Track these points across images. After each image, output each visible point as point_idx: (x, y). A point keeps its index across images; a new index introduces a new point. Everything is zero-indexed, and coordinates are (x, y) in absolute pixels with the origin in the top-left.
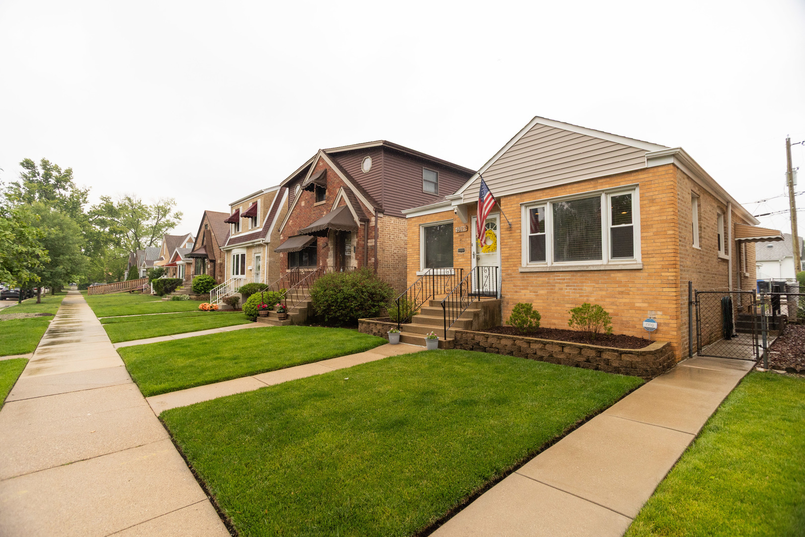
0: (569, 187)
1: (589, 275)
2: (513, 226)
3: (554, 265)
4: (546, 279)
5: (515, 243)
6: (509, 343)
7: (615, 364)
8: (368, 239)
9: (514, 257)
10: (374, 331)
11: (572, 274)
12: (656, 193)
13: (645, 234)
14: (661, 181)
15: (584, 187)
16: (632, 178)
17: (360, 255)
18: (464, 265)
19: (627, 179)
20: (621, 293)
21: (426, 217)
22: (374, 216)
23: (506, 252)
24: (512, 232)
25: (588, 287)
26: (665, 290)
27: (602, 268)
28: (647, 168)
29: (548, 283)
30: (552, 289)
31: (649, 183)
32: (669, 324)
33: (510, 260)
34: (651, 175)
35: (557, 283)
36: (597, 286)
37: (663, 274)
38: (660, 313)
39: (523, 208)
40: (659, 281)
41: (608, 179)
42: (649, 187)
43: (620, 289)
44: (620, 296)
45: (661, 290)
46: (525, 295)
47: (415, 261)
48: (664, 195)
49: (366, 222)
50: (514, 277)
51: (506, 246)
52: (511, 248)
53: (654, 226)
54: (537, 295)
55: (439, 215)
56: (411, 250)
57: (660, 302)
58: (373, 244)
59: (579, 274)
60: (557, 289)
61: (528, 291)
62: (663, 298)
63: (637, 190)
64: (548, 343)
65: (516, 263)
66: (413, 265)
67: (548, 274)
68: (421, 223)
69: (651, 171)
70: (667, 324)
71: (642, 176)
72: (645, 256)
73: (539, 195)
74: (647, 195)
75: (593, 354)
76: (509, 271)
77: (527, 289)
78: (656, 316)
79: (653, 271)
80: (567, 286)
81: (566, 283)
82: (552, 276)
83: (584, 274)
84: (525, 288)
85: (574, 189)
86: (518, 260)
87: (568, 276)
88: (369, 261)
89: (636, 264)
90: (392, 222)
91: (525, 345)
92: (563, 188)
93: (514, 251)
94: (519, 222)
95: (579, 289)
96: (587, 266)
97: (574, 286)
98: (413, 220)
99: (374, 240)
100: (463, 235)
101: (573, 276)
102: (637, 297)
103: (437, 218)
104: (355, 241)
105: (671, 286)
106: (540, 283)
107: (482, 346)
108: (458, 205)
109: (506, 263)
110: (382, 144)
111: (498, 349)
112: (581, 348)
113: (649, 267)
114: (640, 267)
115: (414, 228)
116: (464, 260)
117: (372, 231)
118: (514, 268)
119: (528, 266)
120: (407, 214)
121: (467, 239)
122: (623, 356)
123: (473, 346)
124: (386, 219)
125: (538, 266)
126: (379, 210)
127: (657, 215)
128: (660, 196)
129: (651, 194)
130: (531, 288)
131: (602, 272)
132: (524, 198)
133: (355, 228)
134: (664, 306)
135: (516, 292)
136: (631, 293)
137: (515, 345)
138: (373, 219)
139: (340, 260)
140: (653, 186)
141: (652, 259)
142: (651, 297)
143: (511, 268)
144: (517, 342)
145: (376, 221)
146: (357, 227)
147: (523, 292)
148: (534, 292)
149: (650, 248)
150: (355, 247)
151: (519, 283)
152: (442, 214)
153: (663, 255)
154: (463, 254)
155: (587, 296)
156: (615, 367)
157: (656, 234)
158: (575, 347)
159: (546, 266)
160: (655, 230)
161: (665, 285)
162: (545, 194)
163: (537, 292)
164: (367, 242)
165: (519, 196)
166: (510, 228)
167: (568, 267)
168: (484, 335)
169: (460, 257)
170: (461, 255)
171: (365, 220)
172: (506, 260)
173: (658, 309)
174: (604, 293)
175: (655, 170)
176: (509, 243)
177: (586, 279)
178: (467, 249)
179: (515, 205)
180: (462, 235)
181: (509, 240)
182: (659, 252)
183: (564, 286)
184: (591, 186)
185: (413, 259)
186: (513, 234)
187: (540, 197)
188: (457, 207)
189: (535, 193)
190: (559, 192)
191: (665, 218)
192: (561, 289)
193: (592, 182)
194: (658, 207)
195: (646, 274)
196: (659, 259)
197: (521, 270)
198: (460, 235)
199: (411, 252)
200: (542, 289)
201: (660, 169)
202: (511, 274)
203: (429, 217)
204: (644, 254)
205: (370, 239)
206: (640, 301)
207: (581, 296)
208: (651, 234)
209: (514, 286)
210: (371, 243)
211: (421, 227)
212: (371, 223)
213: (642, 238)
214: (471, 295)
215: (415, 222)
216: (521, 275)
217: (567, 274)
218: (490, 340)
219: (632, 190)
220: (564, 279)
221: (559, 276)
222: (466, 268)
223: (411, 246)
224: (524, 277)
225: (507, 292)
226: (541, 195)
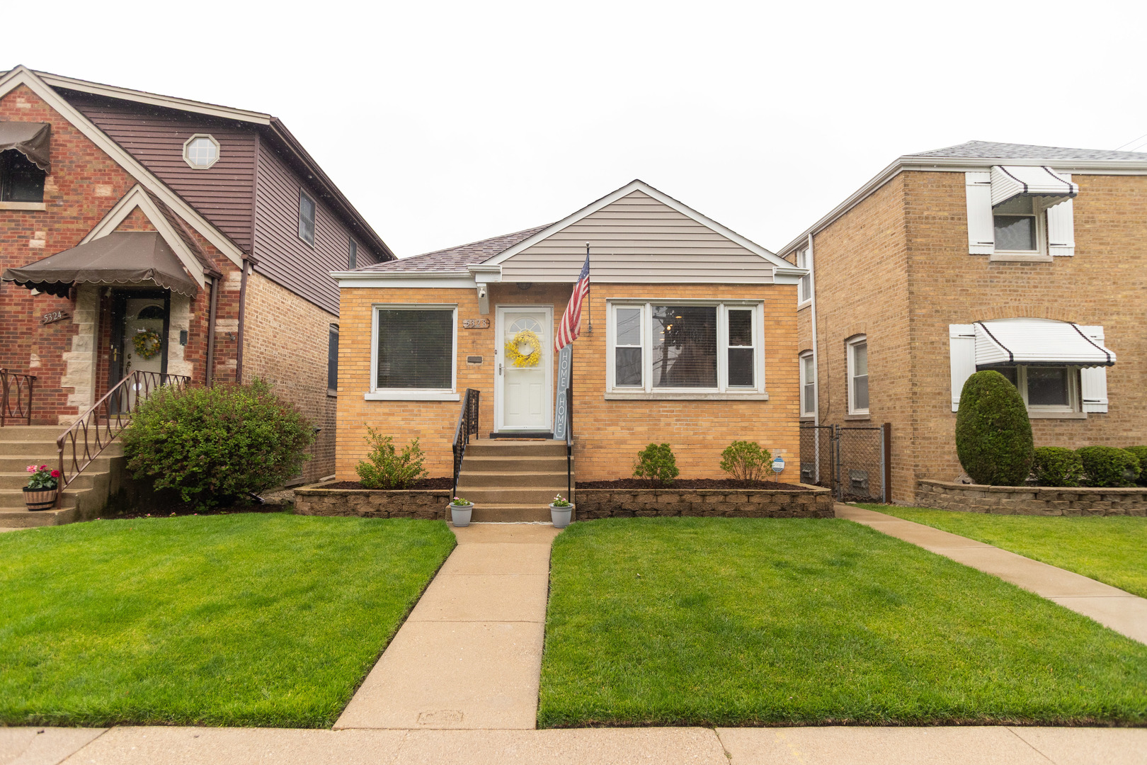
0: (681, 288)
1: (707, 406)
2: (594, 331)
3: (653, 391)
4: (647, 411)
5: (597, 356)
6: (674, 499)
7: (812, 509)
8: (217, 317)
9: (595, 377)
11: (684, 404)
12: (782, 314)
13: (771, 360)
14: (786, 302)
15: (700, 292)
16: (757, 292)
17: (201, 351)
18: (480, 385)
19: (752, 292)
20: (744, 429)
21: (390, 292)
22: (237, 269)
23: (581, 368)
24: (592, 339)
25: (704, 422)
26: (790, 424)
27: (724, 398)
28: (773, 284)
29: (650, 416)
30: (655, 425)
31: (775, 302)
32: (793, 462)
33: (588, 381)
34: (776, 293)
35: (662, 416)
36: (716, 420)
37: (788, 407)
38: (784, 451)
39: (609, 306)
40: (784, 415)
41: (731, 288)
42: (775, 306)
43: (744, 424)
44: (743, 433)
45: (785, 424)
46: (613, 434)
47: (358, 372)
48: (790, 318)
49: (216, 280)
50: (595, 407)
51: (581, 360)
52: (589, 363)
53: (780, 352)
54: (633, 434)
55: (423, 292)
56: (349, 350)
57: (785, 438)
58: (236, 329)
59: (694, 405)
60: (662, 424)
61: (619, 428)
62: (789, 433)
63: (761, 307)
65: (599, 386)
66: (354, 380)
67: (650, 404)
68: (378, 301)
69: (777, 288)
70: (790, 463)
71: (768, 292)
72: (771, 385)
73: (636, 292)
74: (773, 314)
75: (787, 500)
76: (587, 398)
77: (617, 425)
78: (781, 455)
79: (779, 402)
80: (677, 420)
81: (676, 416)
82: (655, 407)
83: (700, 404)
84: (614, 423)
85: (687, 292)
86: (602, 382)
87: (678, 407)
88: (219, 367)
89: (758, 394)
90: (261, 288)
91: (699, 500)
92: (672, 287)
93: (595, 368)
94: (603, 326)
95: (694, 425)
96: (706, 395)
97: (687, 420)
98: (355, 292)
99: (237, 322)
100: (480, 334)
101: (686, 407)
102: (762, 433)
103: (418, 297)
104: (183, 319)
105: (795, 420)
106: (638, 416)
107: (629, 510)
108: (487, 283)
109: (581, 385)
110: (267, 123)
111: (655, 510)
112: (772, 495)
113: (775, 398)
114: (766, 397)
115: (359, 309)
116: (479, 376)
117: (233, 301)
118: (595, 394)
119: (614, 391)
120: (340, 279)
121: (488, 342)
122: (818, 497)
123: (612, 512)
124: (254, 279)
125: (630, 391)
126: (250, 261)
127: (783, 339)
128: (786, 319)
129: (777, 314)
130: (624, 424)
131: (722, 403)
132: (614, 292)
133: (192, 288)
134: (788, 442)
135: (599, 429)
136: (755, 428)
137: (682, 501)
138: (236, 276)
140: (779, 306)
141: (777, 390)
142: (776, 433)
143: (590, 394)
144: (687, 497)
145: (243, 282)
146: (196, 287)
147: (611, 429)
148: (628, 429)
149: (776, 377)
150: (183, 333)
151: (603, 416)
152: (431, 292)
153: (789, 386)
154: (479, 367)
155: (704, 433)
156: (814, 512)
157: (781, 361)
158: (767, 494)
159: (643, 392)
160: (780, 356)
161: (790, 420)
162: (646, 291)
163: (633, 429)
164: (216, 325)
165: (605, 287)
166: (590, 333)
167: (680, 395)
168: (630, 492)
169: (472, 371)
170: (474, 368)
171: (215, 278)
172: (582, 381)
173: (783, 446)
174: (724, 429)
175: (781, 288)
176: (587, 356)
177: (702, 412)
178: (488, 359)
179: (598, 300)
180: (476, 334)
181: (588, 351)
182: (784, 381)
183: (673, 421)
184: (710, 292)
185: (354, 368)
186: (595, 343)
187: (639, 295)
188: (485, 285)
189: (631, 287)
190: (667, 292)
191: (790, 344)
192: (669, 425)
193: (711, 288)
194: (783, 331)
195: (771, 407)
196: (784, 390)
197: (608, 397)
198: (473, 334)
199: (349, 355)
200: (641, 425)
201: (786, 288)
202: (590, 403)
203: (398, 292)
204: (769, 383)
205: (223, 317)
206: (765, 437)
207: (695, 434)
208: (777, 360)
209: (595, 420)
210: (224, 327)
211: (374, 309)
212: (227, 284)
213: (767, 364)
214: (493, 436)
215: (362, 297)
216: (607, 404)
217: (677, 404)
218: (641, 499)
219: (753, 306)
220: (673, 411)
221: (666, 407)
222: (485, 390)
223: (350, 342)
224: (611, 407)
225: (582, 429)
226: (641, 292)
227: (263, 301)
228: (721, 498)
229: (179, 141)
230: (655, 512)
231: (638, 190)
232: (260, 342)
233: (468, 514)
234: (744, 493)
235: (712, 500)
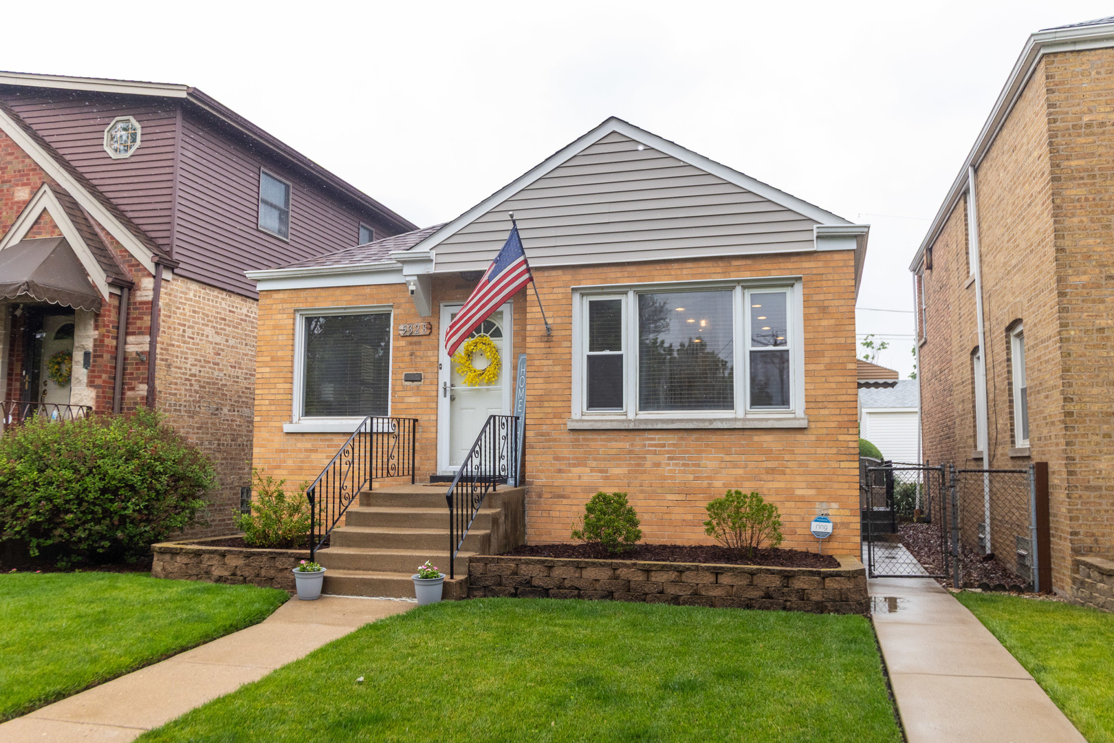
0: (675, 266)
1: (713, 437)
2: (554, 333)
3: (638, 417)
4: (627, 445)
5: (558, 368)
6: (603, 575)
7: (816, 597)
8: (127, 334)
9: (555, 398)
10: (217, 572)
11: (680, 434)
12: (830, 297)
13: (812, 367)
14: (836, 277)
15: (704, 270)
16: (790, 265)
17: (104, 376)
18: (420, 411)
19: (782, 265)
20: (771, 471)
21: (315, 293)
22: (150, 275)
23: (537, 386)
24: (552, 344)
25: (710, 462)
26: (843, 465)
27: (739, 425)
28: (815, 252)
29: (631, 452)
30: (639, 465)
31: (818, 278)
32: (849, 523)
33: (546, 404)
34: (820, 264)
35: (648, 452)
36: (727, 458)
37: (841, 438)
38: (835, 505)
39: (576, 298)
40: (834, 451)
41: (749, 262)
42: (818, 284)
43: (770, 465)
44: (769, 477)
45: (836, 465)
46: (580, 477)
47: (278, 397)
48: (842, 302)
49: (126, 290)
50: (555, 440)
51: (537, 375)
52: (548, 379)
53: (826, 354)
54: (607, 478)
55: (353, 291)
56: (268, 370)
57: (836, 485)
58: (146, 348)
59: (694, 436)
60: (648, 464)
61: (588, 470)
62: (841, 478)
63: (799, 288)
64: (688, 569)
65: (560, 410)
66: (273, 408)
67: (631, 435)
68: (301, 306)
69: (822, 257)
70: (845, 525)
71: (807, 264)
72: (812, 405)
73: (613, 275)
74: (816, 298)
75: (776, 582)
76: (544, 427)
77: (585, 465)
78: (830, 512)
79: (825, 431)
80: (670, 459)
81: (668, 452)
82: (638, 440)
83: (704, 435)
84: (581, 462)
85: (685, 272)
86: (564, 404)
87: (672, 439)
88: (129, 394)
89: (795, 419)
90: (191, 295)
91: (640, 577)
92: (663, 266)
93: (556, 386)
94: (568, 325)
95: (694, 465)
96: (711, 421)
97: (684, 458)
98: (276, 296)
99: (147, 339)
100: (420, 343)
101: (682, 439)
102: (798, 478)
103: (348, 298)
104: (87, 338)
105: (851, 458)
106: (613, 452)
107: (539, 587)
108: (418, 276)
109: (537, 410)
110: (183, 95)
111: (577, 588)
112: (752, 574)
113: (819, 425)
114: (803, 424)
115: (279, 316)
116: (418, 399)
117: (144, 314)
118: (555, 421)
119: (584, 418)
120: (259, 280)
121: (430, 353)
122: (827, 580)
123: (516, 589)
124: (178, 286)
125: (606, 417)
126: (166, 262)
127: (831, 334)
128: (836, 303)
129: (822, 297)
130: (594, 464)
131: (737, 432)
132: (582, 277)
133: (93, 301)
134: (840, 492)
135: (560, 471)
136: (788, 471)
137: (617, 578)
138: (148, 283)
139: (23, 384)
140: (824, 283)
141: (823, 412)
142: (820, 478)
143: (548, 422)
144: (623, 573)
145: (156, 290)
146: (98, 301)
147: (576, 471)
148: (601, 471)
149: (820, 392)
150: (87, 355)
151: (566, 452)
152: (361, 291)
153: (841, 405)
154: (418, 387)
155: (709, 478)
156: (817, 603)
157: (829, 367)
158: (743, 572)
159: (624, 417)
160: (827, 360)
161: (844, 457)
162: (626, 274)
163: (606, 472)
164: (125, 343)
165: (570, 272)
166: (548, 336)
167: (673, 421)
168: (543, 562)
169: (410, 393)
170: (412, 389)
171: (124, 286)
172: (538, 404)
173: (833, 499)
174: (740, 471)
175: (828, 256)
176: (545, 369)
177: (707, 446)
178: (429, 376)
179: (561, 290)
180: (415, 343)
181: (545, 362)
182: (833, 398)
183: (663, 459)
184: (718, 270)
185: (273, 391)
186: (555, 350)
187: (616, 279)
188: (416, 278)
189: (605, 269)
190: (656, 273)
191: (843, 340)
192: (658, 465)
193: (721, 263)
194: (832, 322)
195: (813, 438)
196: (833, 411)
197: (571, 425)
198: (411, 343)
199: (268, 376)
200: (618, 466)
201: (836, 257)
202: (548, 434)
203: (323, 293)
204: (811, 402)
205: (133, 334)
206: (804, 485)
207: (696, 479)
208: (822, 367)
209: (557, 458)
210: (136, 345)
211: (298, 316)
212: (138, 293)
213: (808, 373)
214: (435, 479)
215: (283, 301)
216: (572, 436)
217: (670, 436)
218: (558, 573)
219: (787, 286)
220: (664, 446)
221: (653, 439)
222: (425, 418)
223: (268, 359)
224: (577, 440)
225: (538, 471)
226: (619, 275)
227: (194, 312)
228: (673, 575)
229: (98, 128)
230: (576, 592)
231: (614, 132)
232: (190, 362)
233: (316, 584)
234: (708, 569)
235: (660, 578)
